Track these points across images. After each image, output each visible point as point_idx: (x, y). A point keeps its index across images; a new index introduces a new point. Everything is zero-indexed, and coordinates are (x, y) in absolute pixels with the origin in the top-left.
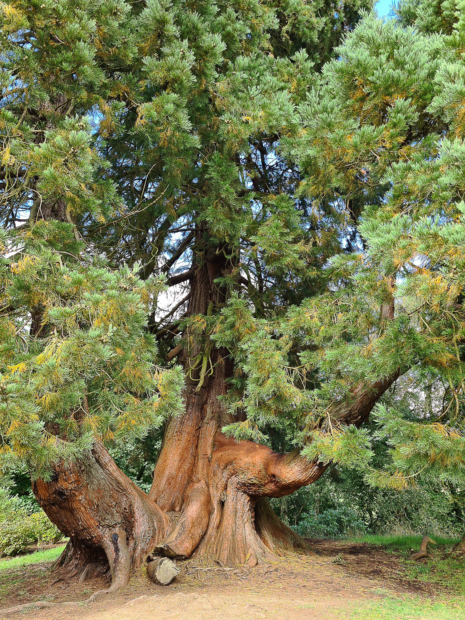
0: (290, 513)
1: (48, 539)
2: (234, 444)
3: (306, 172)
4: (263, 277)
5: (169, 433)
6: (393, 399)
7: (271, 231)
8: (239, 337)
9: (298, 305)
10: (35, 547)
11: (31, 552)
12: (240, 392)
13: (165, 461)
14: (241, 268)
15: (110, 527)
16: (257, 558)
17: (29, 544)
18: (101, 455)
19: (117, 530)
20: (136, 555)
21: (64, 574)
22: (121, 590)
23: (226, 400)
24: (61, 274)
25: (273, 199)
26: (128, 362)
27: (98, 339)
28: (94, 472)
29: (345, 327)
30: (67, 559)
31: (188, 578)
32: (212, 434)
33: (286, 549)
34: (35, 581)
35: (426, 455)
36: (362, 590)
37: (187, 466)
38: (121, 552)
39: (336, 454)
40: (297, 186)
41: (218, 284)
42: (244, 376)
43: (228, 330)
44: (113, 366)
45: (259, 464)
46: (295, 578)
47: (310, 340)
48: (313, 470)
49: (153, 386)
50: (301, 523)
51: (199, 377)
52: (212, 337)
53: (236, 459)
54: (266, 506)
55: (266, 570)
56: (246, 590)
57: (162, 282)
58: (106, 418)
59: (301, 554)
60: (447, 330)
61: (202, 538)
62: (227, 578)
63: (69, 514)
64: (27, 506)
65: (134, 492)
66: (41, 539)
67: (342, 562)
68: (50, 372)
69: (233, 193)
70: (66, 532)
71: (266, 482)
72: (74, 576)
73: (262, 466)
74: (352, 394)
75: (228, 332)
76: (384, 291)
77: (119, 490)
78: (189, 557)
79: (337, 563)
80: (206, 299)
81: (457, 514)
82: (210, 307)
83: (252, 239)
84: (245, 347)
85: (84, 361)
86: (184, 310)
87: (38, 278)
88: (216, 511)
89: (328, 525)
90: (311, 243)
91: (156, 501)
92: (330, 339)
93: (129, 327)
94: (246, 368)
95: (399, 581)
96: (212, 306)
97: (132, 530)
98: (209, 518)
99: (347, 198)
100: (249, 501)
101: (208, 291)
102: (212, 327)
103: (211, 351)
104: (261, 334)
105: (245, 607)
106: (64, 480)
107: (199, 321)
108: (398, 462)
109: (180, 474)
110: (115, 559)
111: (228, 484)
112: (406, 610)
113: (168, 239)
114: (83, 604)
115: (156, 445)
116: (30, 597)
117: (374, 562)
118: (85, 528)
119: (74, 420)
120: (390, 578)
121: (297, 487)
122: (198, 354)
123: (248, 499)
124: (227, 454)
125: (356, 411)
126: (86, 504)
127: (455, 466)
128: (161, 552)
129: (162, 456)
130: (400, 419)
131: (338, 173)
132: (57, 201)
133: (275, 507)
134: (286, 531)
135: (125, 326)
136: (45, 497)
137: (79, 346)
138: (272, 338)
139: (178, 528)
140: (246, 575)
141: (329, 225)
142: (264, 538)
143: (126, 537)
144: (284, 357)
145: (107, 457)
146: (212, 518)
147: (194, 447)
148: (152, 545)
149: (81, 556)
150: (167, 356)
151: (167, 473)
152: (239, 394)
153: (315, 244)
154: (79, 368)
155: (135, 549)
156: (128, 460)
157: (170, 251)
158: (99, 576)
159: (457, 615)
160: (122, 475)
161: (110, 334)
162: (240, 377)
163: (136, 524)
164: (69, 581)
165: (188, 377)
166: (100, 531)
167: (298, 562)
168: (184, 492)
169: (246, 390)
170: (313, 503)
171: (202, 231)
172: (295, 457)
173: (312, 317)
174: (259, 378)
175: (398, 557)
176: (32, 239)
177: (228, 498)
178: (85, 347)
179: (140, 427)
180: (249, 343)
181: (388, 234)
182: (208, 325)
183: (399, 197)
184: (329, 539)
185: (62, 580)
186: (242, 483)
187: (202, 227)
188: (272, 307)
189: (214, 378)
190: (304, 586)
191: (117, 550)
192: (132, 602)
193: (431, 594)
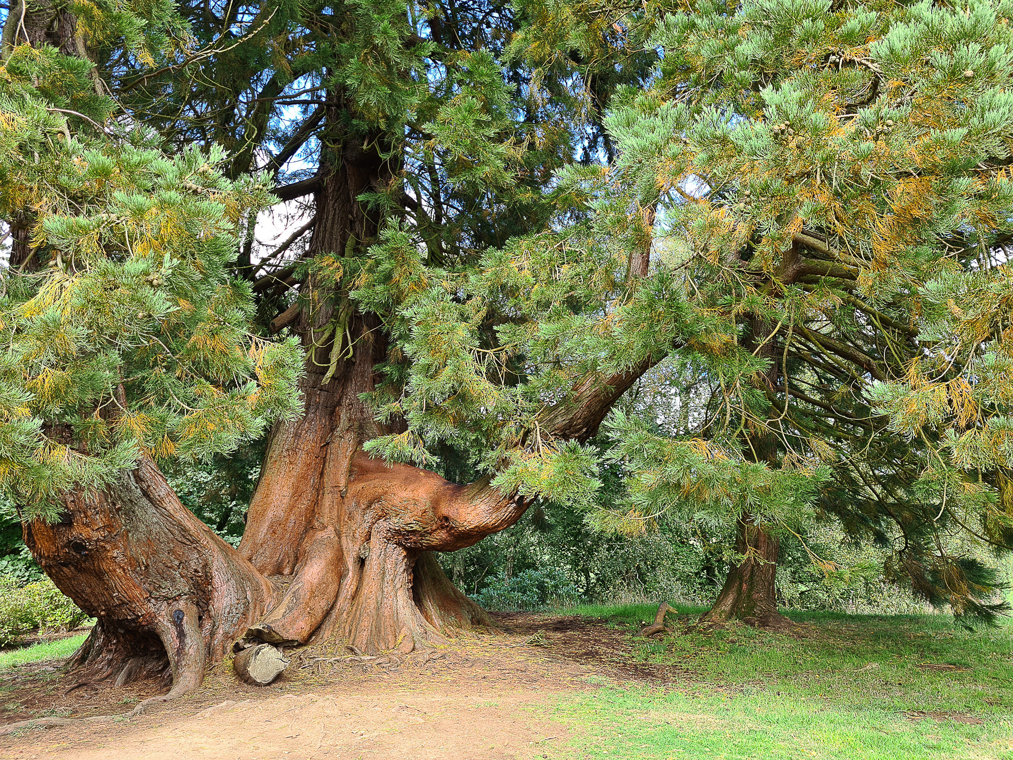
0: (467, 577)
1: (58, 624)
2: (385, 470)
3: (524, 17)
4: (442, 200)
5: (276, 450)
6: (634, 409)
7: (460, 116)
8: (398, 297)
9: (500, 248)
10: (33, 637)
11: (26, 645)
12: (397, 387)
13: (267, 496)
14: (405, 180)
15: (170, 599)
16: (414, 640)
17: (24, 633)
18: (153, 484)
19: (181, 604)
20: (216, 642)
21: (88, 675)
22: (188, 695)
23: (373, 400)
24: (68, 154)
25: (465, 60)
26: (201, 325)
27: (143, 278)
28: (138, 512)
29: (572, 288)
30: (93, 652)
31: (302, 673)
32: (349, 454)
33: (460, 627)
34: (34, 687)
35: (678, 485)
36: (569, 678)
37: (304, 504)
38: (188, 638)
39: (546, 483)
40: (508, 40)
41: (365, 204)
42: (406, 362)
43: (379, 283)
44: (172, 332)
45: (423, 501)
46: (471, 666)
47: (515, 305)
48: (508, 509)
49: (247, 368)
50: (484, 591)
51: (329, 361)
52: (352, 295)
53: (386, 493)
54: (432, 564)
55: (427, 657)
56: (396, 687)
57: (265, 188)
58: (160, 417)
59: (482, 633)
60: (725, 297)
61: (327, 614)
62: (365, 671)
63: (94, 581)
64: (18, 573)
65: (212, 545)
66: (44, 625)
67: (543, 642)
68: (49, 333)
69: (395, 39)
70: (89, 609)
71: (434, 527)
72: (105, 678)
73: (428, 504)
74: (576, 394)
75: (380, 288)
76: (638, 230)
77: (185, 541)
78: (305, 642)
79: (535, 644)
80: (343, 230)
81: (708, 574)
82: (350, 243)
83: (427, 127)
84: (407, 314)
85: (116, 315)
86: (303, 247)
87: (21, 159)
88: (350, 574)
89: (525, 592)
90: (526, 143)
91: (250, 560)
92: (547, 305)
93: (202, 262)
94: (408, 349)
95: (622, 664)
96: (354, 241)
97: (207, 604)
98: (340, 585)
99: (589, 70)
100: (405, 557)
101: (347, 216)
102: (354, 277)
103: (351, 318)
104: (435, 292)
105: (393, 710)
106: (83, 524)
107: (331, 266)
108: (637, 496)
109: (293, 518)
110: (179, 649)
111: (373, 531)
112: (630, 703)
113: (276, 118)
114: (122, 718)
115: (251, 474)
116: (26, 713)
117: (588, 641)
118: (124, 603)
119: (100, 419)
120: (610, 662)
121: (481, 536)
122: (327, 322)
123: (403, 555)
124: (372, 485)
125: (580, 421)
126: (125, 563)
127: (717, 501)
128: (257, 637)
129: (262, 489)
130: (645, 432)
131: (578, 23)
132: (57, 15)
133: (445, 568)
134: (461, 601)
135: (195, 259)
136: (49, 552)
137: (106, 290)
138: (453, 300)
139: (287, 600)
140: (395, 666)
141: (558, 116)
142: (426, 612)
143: (197, 615)
144: (472, 332)
145: (163, 488)
146: (345, 582)
147: (317, 474)
148: (242, 626)
149: (117, 646)
150: (273, 324)
151: (271, 516)
152: (395, 390)
153: (532, 146)
154: (107, 328)
155: (212, 634)
156: (200, 497)
157: (279, 140)
158: (151, 677)
159: (699, 706)
160: (190, 517)
161: (166, 270)
162: (398, 363)
163: (216, 594)
164: (97, 687)
165: (309, 359)
166: (151, 607)
167: (476, 644)
168: (299, 545)
169: (407, 384)
170: (504, 563)
171: (338, 106)
172: (481, 490)
173: (521, 269)
174: (429, 366)
175: (623, 633)
176: (7, 81)
177: (371, 554)
178: (118, 292)
179: (224, 435)
180: (415, 308)
181: (651, 134)
182: (345, 273)
183: (672, 74)
184: (524, 612)
185: (85, 684)
186: (395, 530)
187: (339, 98)
188: (455, 250)
189: (354, 363)
190: (484, 678)
191: (181, 635)
192: (207, 713)
193: (664, 680)
